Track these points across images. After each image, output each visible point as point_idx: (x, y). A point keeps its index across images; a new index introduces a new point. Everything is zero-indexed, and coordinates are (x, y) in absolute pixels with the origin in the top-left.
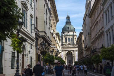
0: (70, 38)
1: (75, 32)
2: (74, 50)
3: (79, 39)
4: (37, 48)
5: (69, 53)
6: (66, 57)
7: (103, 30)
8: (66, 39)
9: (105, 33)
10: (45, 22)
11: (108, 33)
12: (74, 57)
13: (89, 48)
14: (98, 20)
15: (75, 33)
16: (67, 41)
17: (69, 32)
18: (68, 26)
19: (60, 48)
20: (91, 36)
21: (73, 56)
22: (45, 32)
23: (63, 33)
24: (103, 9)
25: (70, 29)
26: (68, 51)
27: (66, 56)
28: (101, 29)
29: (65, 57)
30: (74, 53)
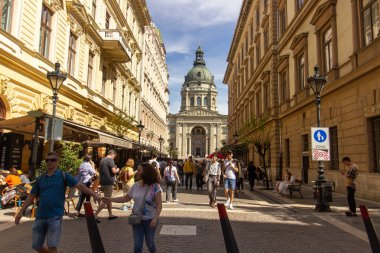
0: (203, 97)
1: (215, 85)
2: (209, 125)
5: (198, 131)
6: (190, 141)
8: (192, 99)
12: (209, 139)
15: (213, 87)
16: (196, 105)
17: (199, 84)
18: (198, 69)
21: (207, 137)
23: (185, 86)
25: (202, 77)
26: (194, 126)
27: (190, 137)
29: (188, 139)
30: (209, 130)
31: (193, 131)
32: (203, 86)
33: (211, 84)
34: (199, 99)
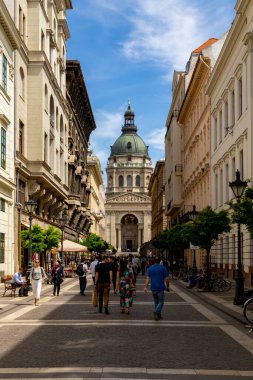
0: (134, 176)
1: (150, 159)
2: (142, 212)
3: (156, 181)
4: (19, 210)
5: (129, 220)
6: (120, 232)
7: (208, 161)
8: (121, 178)
9: (212, 171)
10: (46, 136)
11: (218, 172)
12: (142, 230)
13: (176, 209)
14: (198, 133)
15: (147, 161)
16: (125, 185)
17: (130, 159)
19: (98, 204)
20: (181, 176)
21: (140, 227)
22: (44, 164)
23: (112, 161)
24: (210, 103)
25: (133, 148)
26: (123, 215)
27: (119, 227)
28: (204, 159)
29: (117, 230)
30: (143, 219)
31: (123, 220)
32: (134, 161)
33: (144, 158)
34: (130, 177)
